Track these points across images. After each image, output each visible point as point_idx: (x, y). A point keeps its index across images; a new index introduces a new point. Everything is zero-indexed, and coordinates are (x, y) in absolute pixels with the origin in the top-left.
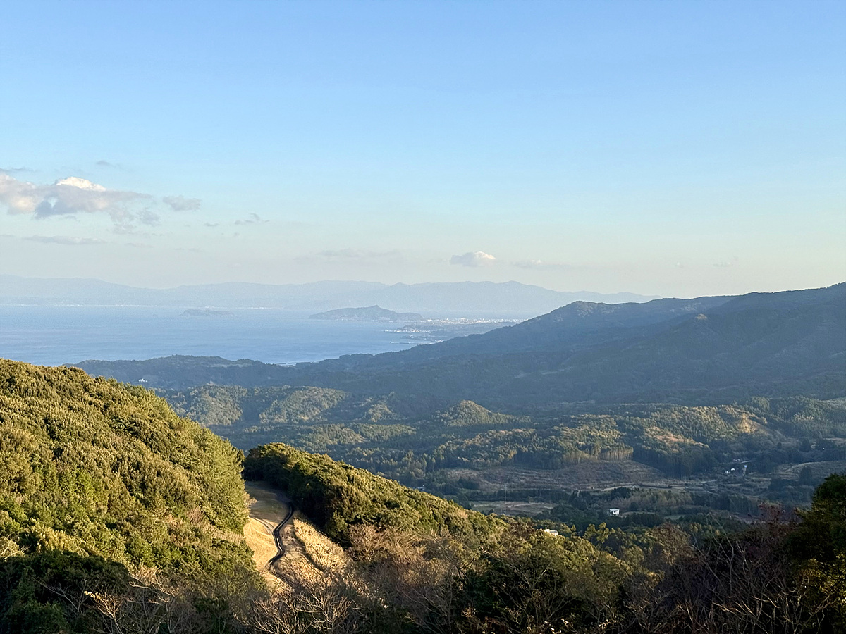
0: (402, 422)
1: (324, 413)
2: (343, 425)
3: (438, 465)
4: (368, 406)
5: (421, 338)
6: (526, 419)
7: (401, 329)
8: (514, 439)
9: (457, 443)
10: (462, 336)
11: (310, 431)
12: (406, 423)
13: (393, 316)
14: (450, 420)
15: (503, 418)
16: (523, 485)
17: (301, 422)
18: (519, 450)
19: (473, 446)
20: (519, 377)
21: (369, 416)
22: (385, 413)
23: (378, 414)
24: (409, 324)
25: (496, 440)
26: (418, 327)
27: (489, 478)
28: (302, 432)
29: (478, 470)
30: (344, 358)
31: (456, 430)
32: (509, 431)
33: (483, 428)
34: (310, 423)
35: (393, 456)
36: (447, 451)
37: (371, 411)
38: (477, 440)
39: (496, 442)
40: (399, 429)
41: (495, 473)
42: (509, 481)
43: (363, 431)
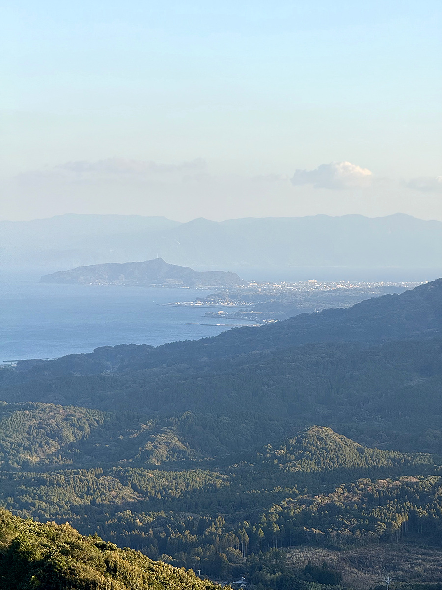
0: (204, 465)
1: (67, 450)
2: (100, 471)
3: (268, 542)
4: (146, 437)
5: (238, 316)
6: (424, 459)
7: (202, 300)
8: (403, 494)
9: (302, 502)
10: (311, 313)
11: (41, 482)
12: (211, 466)
13: (188, 276)
14: (290, 461)
15: (383, 457)
16: (419, 575)
17: (25, 465)
18: (413, 515)
19: (331, 507)
20: (411, 384)
21: (147, 455)
22: (174, 450)
23: (163, 451)
24: (217, 292)
25: (370, 496)
26: (233, 297)
27: (359, 563)
28: (28, 483)
29: (340, 550)
30: (102, 352)
31: (300, 480)
32: (394, 479)
33: (349, 476)
34: (41, 468)
35: (189, 525)
36: (284, 516)
37: (149, 446)
38: (339, 496)
39: (372, 501)
40: (198, 478)
41: (368, 556)
42: (394, 569)
43: (136, 482)
